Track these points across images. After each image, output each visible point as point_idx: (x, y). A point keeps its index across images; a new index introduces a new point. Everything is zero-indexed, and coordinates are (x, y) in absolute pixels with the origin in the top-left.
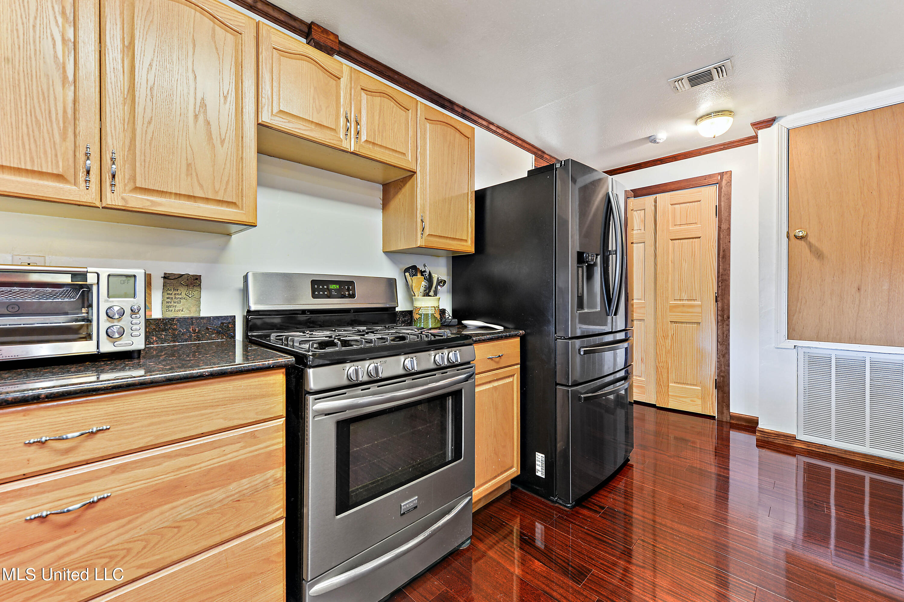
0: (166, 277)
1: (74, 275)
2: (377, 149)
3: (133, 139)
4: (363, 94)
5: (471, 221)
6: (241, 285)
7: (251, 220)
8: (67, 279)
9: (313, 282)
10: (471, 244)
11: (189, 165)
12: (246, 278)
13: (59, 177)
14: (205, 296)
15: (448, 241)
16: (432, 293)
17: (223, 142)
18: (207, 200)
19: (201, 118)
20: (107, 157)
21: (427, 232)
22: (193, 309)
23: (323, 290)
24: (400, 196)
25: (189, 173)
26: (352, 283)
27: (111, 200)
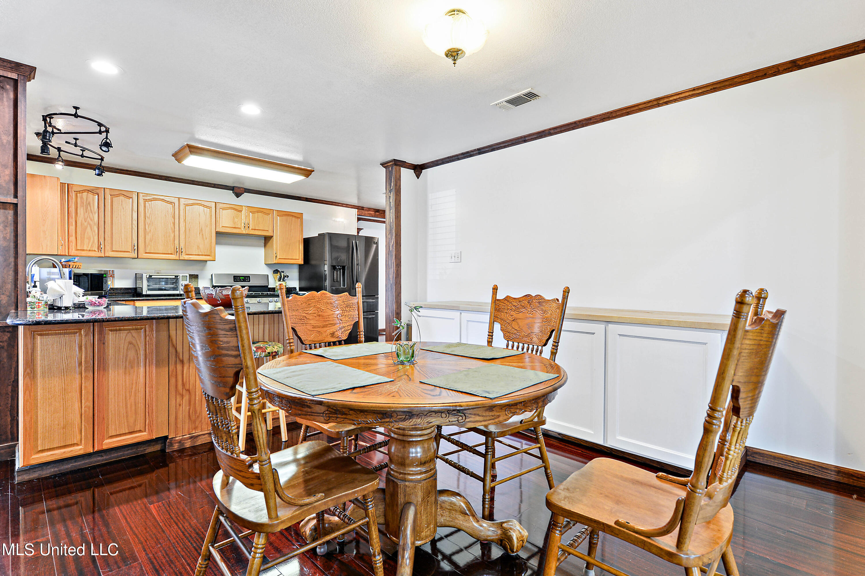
0: (190, 275)
1: (175, 276)
2: (256, 231)
3: (186, 242)
4: (250, 213)
5: (301, 251)
6: (210, 277)
7: (214, 260)
8: (174, 277)
9: (234, 277)
10: (301, 260)
11: (198, 247)
12: (212, 275)
13: (171, 254)
14: (200, 281)
15: (289, 260)
16: (282, 280)
17: (206, 238)
18: (202, 255)
19: (201, 233)
20: (180, 249)
21: (278, 257)
22: (196, 285)
23: (238, 279)
24: (269, 243)
25: (198, 249)
26: (249, 277)
27: (181, 258)
